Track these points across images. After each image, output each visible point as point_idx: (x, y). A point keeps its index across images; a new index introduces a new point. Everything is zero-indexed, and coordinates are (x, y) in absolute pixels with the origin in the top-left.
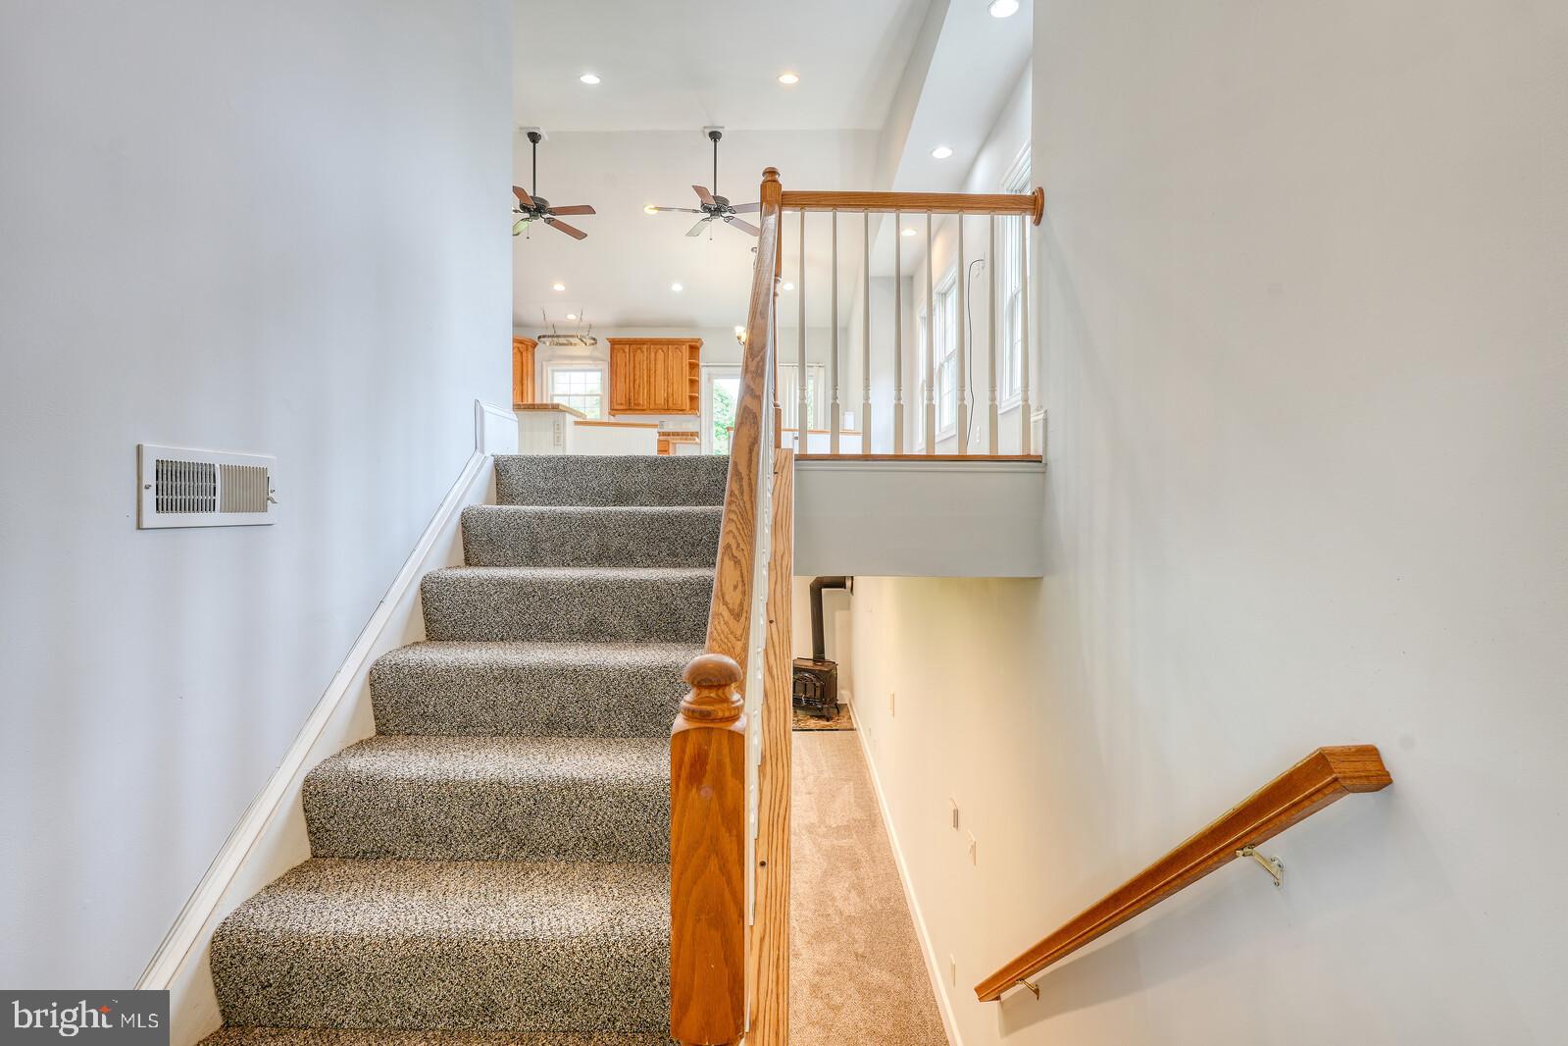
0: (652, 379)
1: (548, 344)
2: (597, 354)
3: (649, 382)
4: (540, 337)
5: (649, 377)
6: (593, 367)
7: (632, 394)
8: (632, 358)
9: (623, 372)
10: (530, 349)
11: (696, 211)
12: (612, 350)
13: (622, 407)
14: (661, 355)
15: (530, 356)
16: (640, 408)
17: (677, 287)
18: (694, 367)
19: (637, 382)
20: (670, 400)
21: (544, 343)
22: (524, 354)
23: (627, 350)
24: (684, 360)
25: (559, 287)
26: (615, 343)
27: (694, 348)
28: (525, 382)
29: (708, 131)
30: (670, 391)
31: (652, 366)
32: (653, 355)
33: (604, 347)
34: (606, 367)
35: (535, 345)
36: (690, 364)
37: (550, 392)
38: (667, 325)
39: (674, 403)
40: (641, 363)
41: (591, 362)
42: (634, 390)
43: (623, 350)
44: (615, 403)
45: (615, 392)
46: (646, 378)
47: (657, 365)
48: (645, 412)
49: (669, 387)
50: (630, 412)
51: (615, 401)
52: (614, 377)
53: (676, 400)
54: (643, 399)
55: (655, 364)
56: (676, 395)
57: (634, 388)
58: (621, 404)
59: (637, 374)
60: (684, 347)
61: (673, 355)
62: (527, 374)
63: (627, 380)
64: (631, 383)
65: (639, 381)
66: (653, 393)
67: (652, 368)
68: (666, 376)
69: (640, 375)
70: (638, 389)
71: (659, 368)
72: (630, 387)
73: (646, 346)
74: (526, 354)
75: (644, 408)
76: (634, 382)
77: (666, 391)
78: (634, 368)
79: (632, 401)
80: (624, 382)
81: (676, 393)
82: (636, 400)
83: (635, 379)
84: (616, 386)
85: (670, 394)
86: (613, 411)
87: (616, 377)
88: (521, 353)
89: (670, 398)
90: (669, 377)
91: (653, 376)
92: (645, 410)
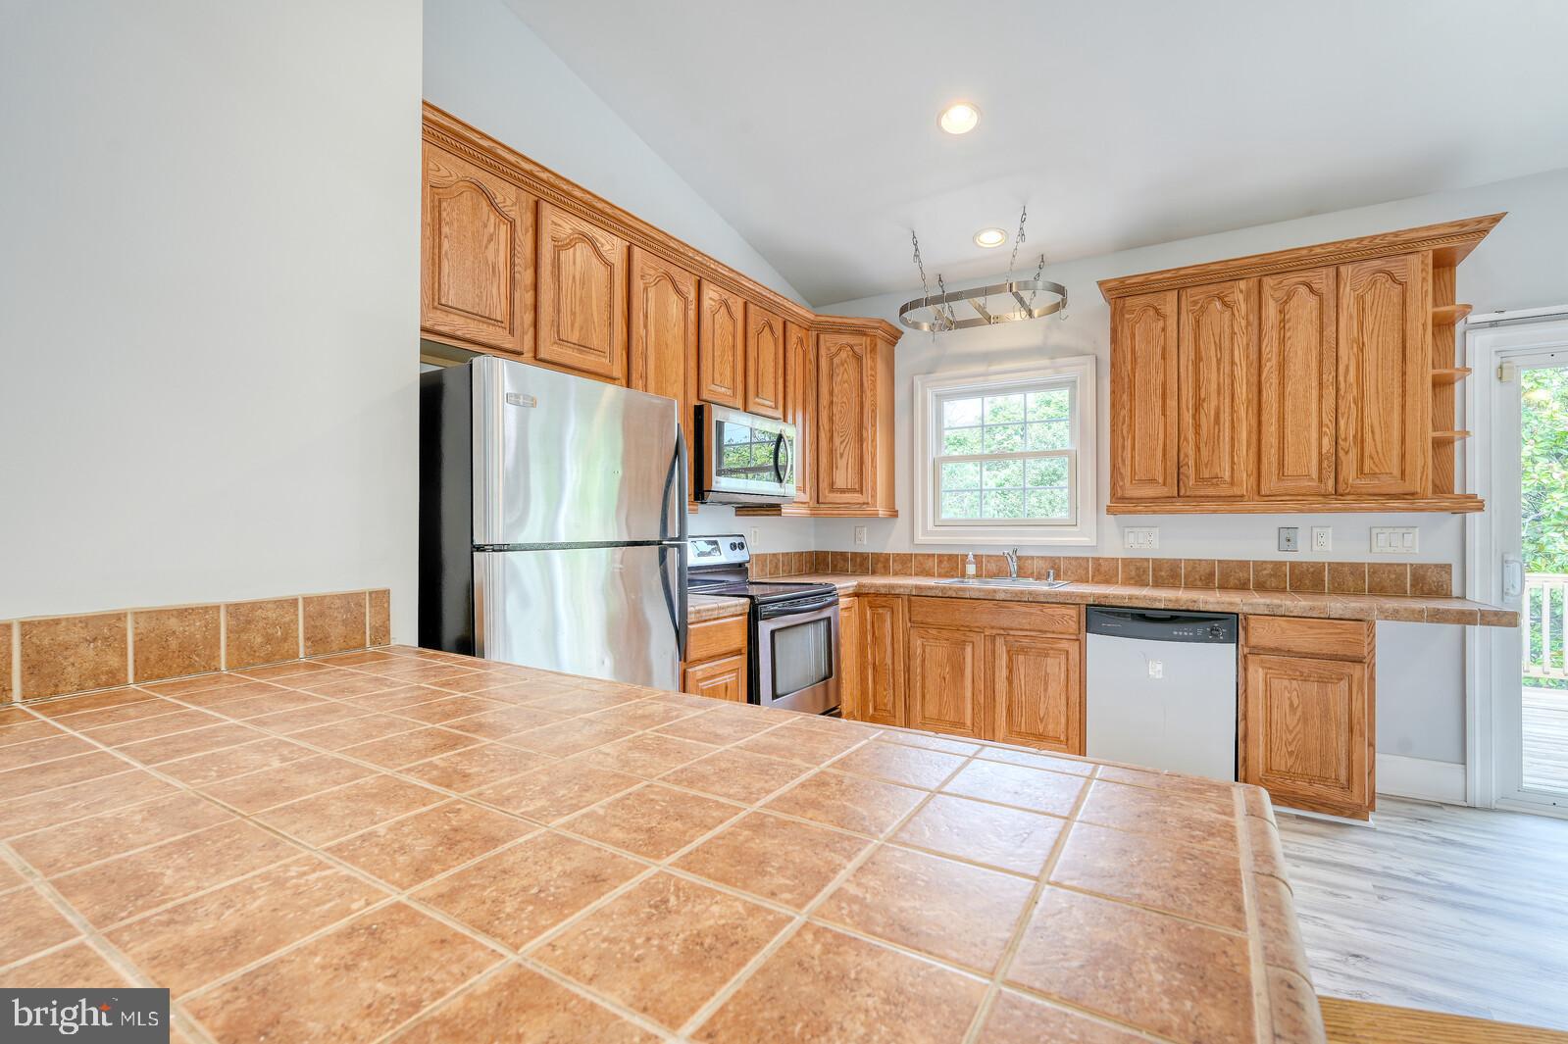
0: (1270, 393)
1: (926, 327)
2: (1057, 338)
3: (1257, 401)
4: (904, 310)
5: (1259, 385)
6: (1049, 376)
7: (1189, 449)
8: (1189, 332)
9: (1156, 379)
10: (881, 345)
12: (1118, 313)
13: (1149, 491)
14: (1305, 307)
15: (881, 367)
16: (1225, 490)
19: (1209, 407)
20: (1349, 461)
21: (916, 326)
22: (867, 362)
23: (1169, 308)
24: (1414, 310)
25: (960, 119)
26: (1121, 294)
27: (1446, 259)
28: (868, 434)
30: (1348, 428)
31: (1270, 348)
33: (1089, 304)
34: (1094, 366)
35: (894, 337)
37: (932, 453)
39: (1366, 470)
40: (1226, 344)
41: (1045, 362)
42: (1197, 433)
43: (1157, 310)
44: (1127, 480)
45: (1128, 444)
46: (1242, 391)
47: (1289, 342)
48: (1238, 506)
49: (1343, 414)
50: (1178, 505)
51: (1126, 471)
52: (1125, 397)
53: (1371, 458)
54: (1233, 463)
55: (1282, 341)
56: (1374, 440)
57: (1197, 427)
58: (1153, 481)
59: (1209, 381)
60: (1414, 261)
61: (1361, 299)
62: (874, 418)
63: (1172, 403)
64: (1188, 411)
65: (1214, 404)
66: (1274, 441)
67: (1269, 356)
68: (1328, 378)
69: (1219, 385)
70: (1212, 432)
71: (1300, 353)
72: (1184, 425)
73: (1242, 284)
74: (873, 360)
75: (1237, 491)
76: (1197, 408)
77: (1329, 430)
78: (1198, 358)
79: (1192, 472)
80: (1158, 411)
81: (1373, 432)
82: (1206, 468)
83: (1202, 396)
84: (1131, 426)
85: (1345, 439)
86: (1121, 502)
87: (1132, 396)
88: (859, 359)
89: (1347, 453)
90: (1341, 378)
91: (1271, 384)
92: (1238, 497)
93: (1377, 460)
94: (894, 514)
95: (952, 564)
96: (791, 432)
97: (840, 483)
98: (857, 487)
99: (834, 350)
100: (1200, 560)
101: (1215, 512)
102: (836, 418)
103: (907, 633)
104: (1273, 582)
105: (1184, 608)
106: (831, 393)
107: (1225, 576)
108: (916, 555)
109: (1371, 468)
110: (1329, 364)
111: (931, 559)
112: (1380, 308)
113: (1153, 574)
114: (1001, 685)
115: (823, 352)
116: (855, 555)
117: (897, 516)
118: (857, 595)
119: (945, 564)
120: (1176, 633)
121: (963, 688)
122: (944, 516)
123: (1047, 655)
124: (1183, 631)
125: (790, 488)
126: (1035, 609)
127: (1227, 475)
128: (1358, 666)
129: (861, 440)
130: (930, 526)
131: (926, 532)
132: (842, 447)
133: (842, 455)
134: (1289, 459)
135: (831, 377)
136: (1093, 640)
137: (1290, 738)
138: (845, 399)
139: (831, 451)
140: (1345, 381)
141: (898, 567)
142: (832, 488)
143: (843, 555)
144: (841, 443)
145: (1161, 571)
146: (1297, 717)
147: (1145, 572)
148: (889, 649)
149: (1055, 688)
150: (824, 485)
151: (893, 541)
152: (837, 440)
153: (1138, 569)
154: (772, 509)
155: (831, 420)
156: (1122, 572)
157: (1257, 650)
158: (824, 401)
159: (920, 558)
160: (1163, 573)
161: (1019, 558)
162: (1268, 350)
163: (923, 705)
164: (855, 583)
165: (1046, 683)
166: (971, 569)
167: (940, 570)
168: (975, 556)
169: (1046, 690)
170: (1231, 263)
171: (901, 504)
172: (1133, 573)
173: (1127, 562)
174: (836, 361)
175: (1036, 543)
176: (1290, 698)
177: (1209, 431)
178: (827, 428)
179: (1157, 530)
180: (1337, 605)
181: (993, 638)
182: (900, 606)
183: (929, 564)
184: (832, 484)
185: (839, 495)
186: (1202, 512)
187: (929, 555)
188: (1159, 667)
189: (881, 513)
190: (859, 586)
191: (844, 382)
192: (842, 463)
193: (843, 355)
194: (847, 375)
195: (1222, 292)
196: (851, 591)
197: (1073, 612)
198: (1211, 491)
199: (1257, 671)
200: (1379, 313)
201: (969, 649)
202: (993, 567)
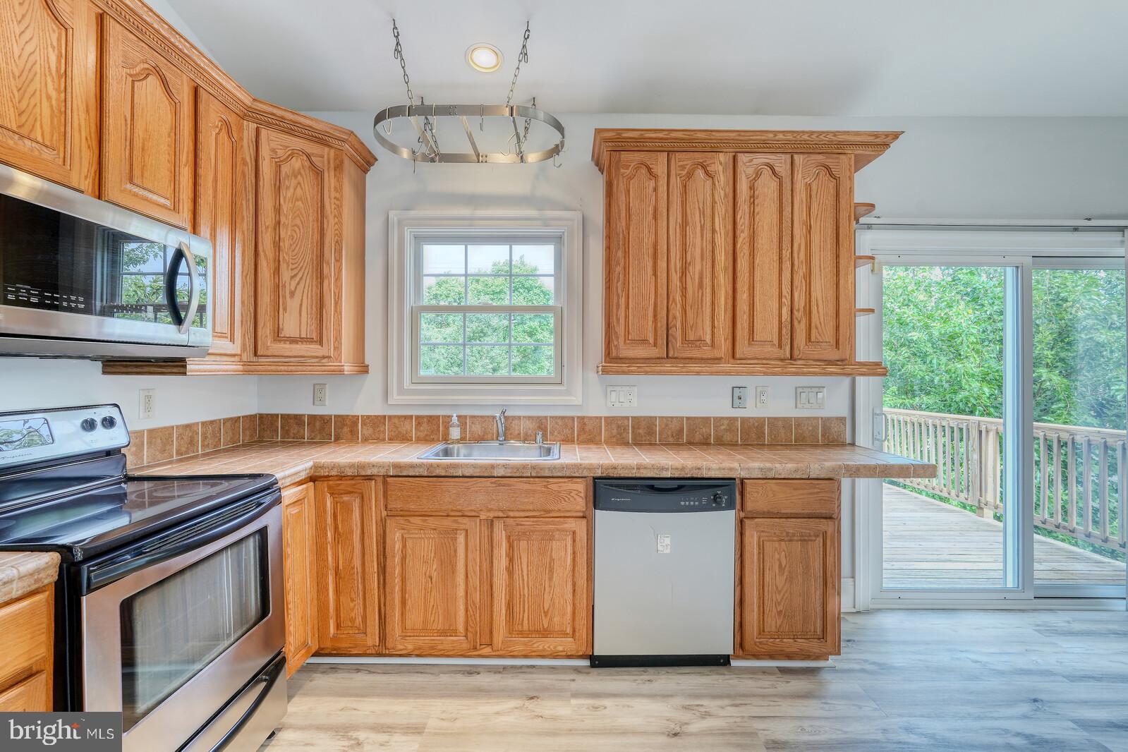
0: (743, 262)
1: (405, 154)
2: (545, 189)
3: (732, 271)
4: (380, 118)
5: (733, 254)
6: (536, 228)
7: (677, 311)
8: (676, 196)
9: (648, 241)
10: (348, 167)
12: (611, 169)
13: (641, 352)
14: (769, 187)
15: (348, 190)
16: (706, 352)
19: (695, 270)
20: (801, 330)
22: (330, 180)
23: (660, 169)
24: (844, 203)
26: (616, 147)
28: (331, 270)
30: (800, 302)
32: (743, 180)
35: (366, 161)
37: (409, 301)
39: (813, 339)
40: (708, 212)
41: (534, 213)
42: (684, 296)
43: (649, 169)
44: (621, 340)
45: (622, 301)
47: (758, 217)
48: (716, 367)
49: (797, 288)
50: (668, 367)
51: (621, 330)
52: (620, 254)
53: (817, 328)
54: (713, 327)
55: (753, 215)
56: (818, 312)
57: (684, 289)
58: (644, 341)
59: (694, 245)
60: (844, 160)
61: (808, 187)
62: (339, 252)
63: (662, 264)
64: (676, 272)
65: (698, 267)
66: (746, 308)
67: (743, 227)
68: (786, 254)
69: (702, 249)
70: (696, 295)
71: (766, 228)
72: (672, 287)
73: (722, 157)
74: (339, 180)
75: (717, 354)
76: (684, 272)
77: (786, 301)
78: (685, 224)
79: (678, 334)
80: (650, 272)
81: (817, 305)
82: (692, 330)
83: (689, 260)
84: (626, 284)
85: (798, 310)
86: (614, 361)
87: (627, 253)
88: (319, 174)
89: (799, 322)
90: (795, 255)
91: (744, 254)
92: (717, 360)
93: (820, 329)
94: (364, 369)
95: (433, 427)
96: (202, 248)
97: (291, 326)
98: (314, 335)
99: (281, 154)
100: (672, 418)
101: (698, 373)
102: (285, 245)
103: (383, 524)
104: (728, 436)
105: (689, 476)
106: (278, 210)
107: (692, 431)
108: (390, 417)
109: (816, 338)
110: (787, 239)
111: (407, 422)
112: (822, 197)
113: (633, 432)
114: (500, 579)
115: (265, 153)
116: (313, 418)
117: (367, 372)
118: (313, 479)
119: (425, 426)
120: (683, 503)
121: (455, 586)
122: (422, 373)
123: (552, 538)
124: (690, 501)
126: (539, 485)
127: (708, 338)
128: (830, 523)
129: (321, 277)
130: (407, 384)
131: (401, 391)
132: (294, 283)
133: (292, 294)
134: (758, 326)
135: (278, 189)
137: (779, 597)
138: (298, 221)
139: (277, 288)
140: (798, 258)
141: (368, 431)
142: (277, 335)
143: (298, 419)
144: (292, 277)
145: (639, 428)
146: (785, 577)
147: (626, 429)
148: (357, 545)
149: (562, 574)
150: (265, 331)
152: (286, 274)
153: (619, 427)
155: (277, 245)
156: (606, 430)
157: (751, 515)
158: (267, 218)
159: (396, 421)
160: (641, 431)
161: (506, 418)
162: (742, 220)
163: (403, 614)
164: (310, 464)
165: (551, 571)
166: (455, 433)
167: (419, 434)
168: (459, 417)
169: (551, 579)
170: (714, 133)
171: (373, 357)
172: (615, 431)
173: (610, 420)
174: (285, 169)
176: (779, 560)
177: (694, 293)
178: (270, 254)
179: (636, 389)
180: (815, 466)
181: (491, 523)
182: (373, 490)
183: (405, 427)
184: (277, 331)
185: (287, 346)
186: (688, 373)
187: (406, 417)
188: (668, 541)
189: (348, 368)
190: (316, 467)
191: (297, 200)
192: (293, 304)
193: (296, 163)
194: (300, 191)
195: (705, 161)
196: (303, 476)
197: (580, 487)
198: (696, 353)
199: (752, 536)
200: (821, 201)
201: (461, 539)
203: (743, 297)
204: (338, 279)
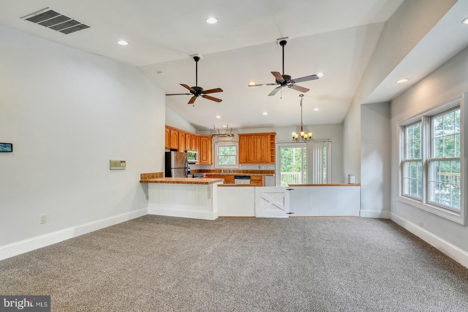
0: (255, 150)
2: (234, 140)
3: (254, 151)
4: (213, 135)
5: (254, 149)
6: (233, 144)
7: (247, 156)
8: (247, 142)
9: (244, 147)
10: (210, 139)
11: (273, 84)
12: (240, 138)
13: (243, 161)
14: (259, 140)
15: (210, 142)
17: (265, 114)
18: (273, 144)
19: (249, 151)
20: (263, 159)
21: (215, 137)
22: (208, 142)
23: (245, 138)
24: (268, 142)
25: (218, 117)
26: (241, 136)
27: (273, 136)
28: (208, 152)
29: (279, 41)
31: (255, 144)
32: (256, 140)
33: (237, 138)
34: (237, 144)
35: (212, 138)
36: (271, 143)
37: (217, 155)
38: (262, 127)
40: (251, 143)
41: (232, 143)
42: (248, 154)
45: (241, 155)
46: (253, 149)
49: (262, 153)
50: (247, 163)
51: (241, 159)
54: (252, 158)
55: (257, 144)
58: (243, 160)
59: (249, 148)
60: (268, 136)
61: (264, 140)
62: (209, 149)
63: (246, 150)
70: (250, 154)
73: (253, 136)
74: (209, 141)
76: (248, 151)
78: (248, 145)
79: (248, 159)
80: (244, 151)
84: (241, 153)
85: (262, 156)
86: (240, 162)
87: (241, 149)
92: (252, 162)
93: (265, 158)
94: (212, 164)
95: (220, 171)
96: (197, 152)
97: (204, 159)
98: (206, 160)
99: (203, 140)
102: (203, 150)
104: (258, 172)
105: (245, 175)
106: (202, 146)
108: (215, 170)
110: (261, 147)
115: (201, 140)
116: (206, 170)
118: (206, 175)
119: (219, 171)
120: (243, 178)
122: (219, 164)
123: (230, 182)
124: (245, 178)
125: (197, 161)
126: (229, 176)
127: (251, 160)
128: (261, 181)
131: (216, 166)
134: (257, 158)
135: (202, 144)
136: (235, 179)
138: (204, 147)
139: (202, 155)
140: (262, 149)
141: (212, 171)
143: (204, 170)
145: (246, 171)
147: (244, 172)
150: (201, 160)
151: (212, 168)
152: (203, 153)
154: (194, 163)
155: (202, 150)
156: (242, 172)
157: (252, 180)
158: (201, 147)
161: (229, 170)
166: (223, 172)
168: (223, 170)
170: (251, 134)
171: (213, 162)
173: (242, 170)
174: (203, 141)
175: (231, 168)
180: (259, 175)
184: (203, 159)
185: (203, 161)
186: (249, 164)
187: (217, 170)
189: (210, 164)
190: (207, 174)
191: (204, 145)
192: (204, 156)
193: (204, 140)
194: (205, 143)
195: (251, 137)
197: (233, 176)
199: (252, 182)
202: (226, 171)
203: (256, 154)
204: (209, 153)
